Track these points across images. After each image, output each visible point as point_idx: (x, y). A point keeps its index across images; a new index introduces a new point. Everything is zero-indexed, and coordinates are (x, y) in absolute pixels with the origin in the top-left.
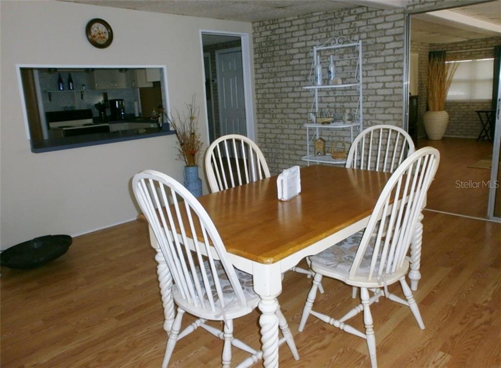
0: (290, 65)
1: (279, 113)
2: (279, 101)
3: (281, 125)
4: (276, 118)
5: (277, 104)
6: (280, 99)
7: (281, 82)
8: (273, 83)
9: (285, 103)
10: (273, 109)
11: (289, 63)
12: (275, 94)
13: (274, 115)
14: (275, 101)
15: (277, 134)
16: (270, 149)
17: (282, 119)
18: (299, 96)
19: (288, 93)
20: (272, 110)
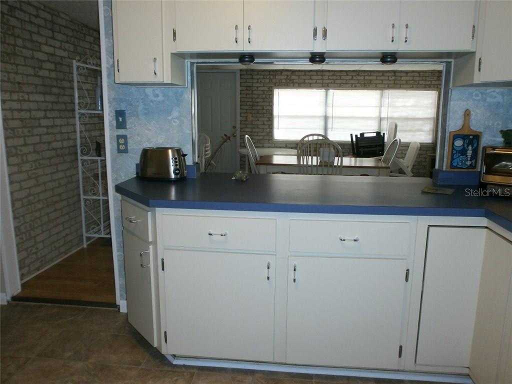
0: (39, 76)
1: (30, 152)
2: (29, 132)
3: (34, 171)
4: (27, 162)
5: (26, 138)
6: (31, 129)
7: (29, 101)
8: (18, 100)
9: (37, 135)
10: (21, 146)
11: (38, 72)
12: (21, 120)
13: (24, 158)
14: (23, 132)
15: (30, 188)
16: (21, 218)
17: (34, 161)
18: (52, 124)
19: (39, 119)
20: (19, 148)
